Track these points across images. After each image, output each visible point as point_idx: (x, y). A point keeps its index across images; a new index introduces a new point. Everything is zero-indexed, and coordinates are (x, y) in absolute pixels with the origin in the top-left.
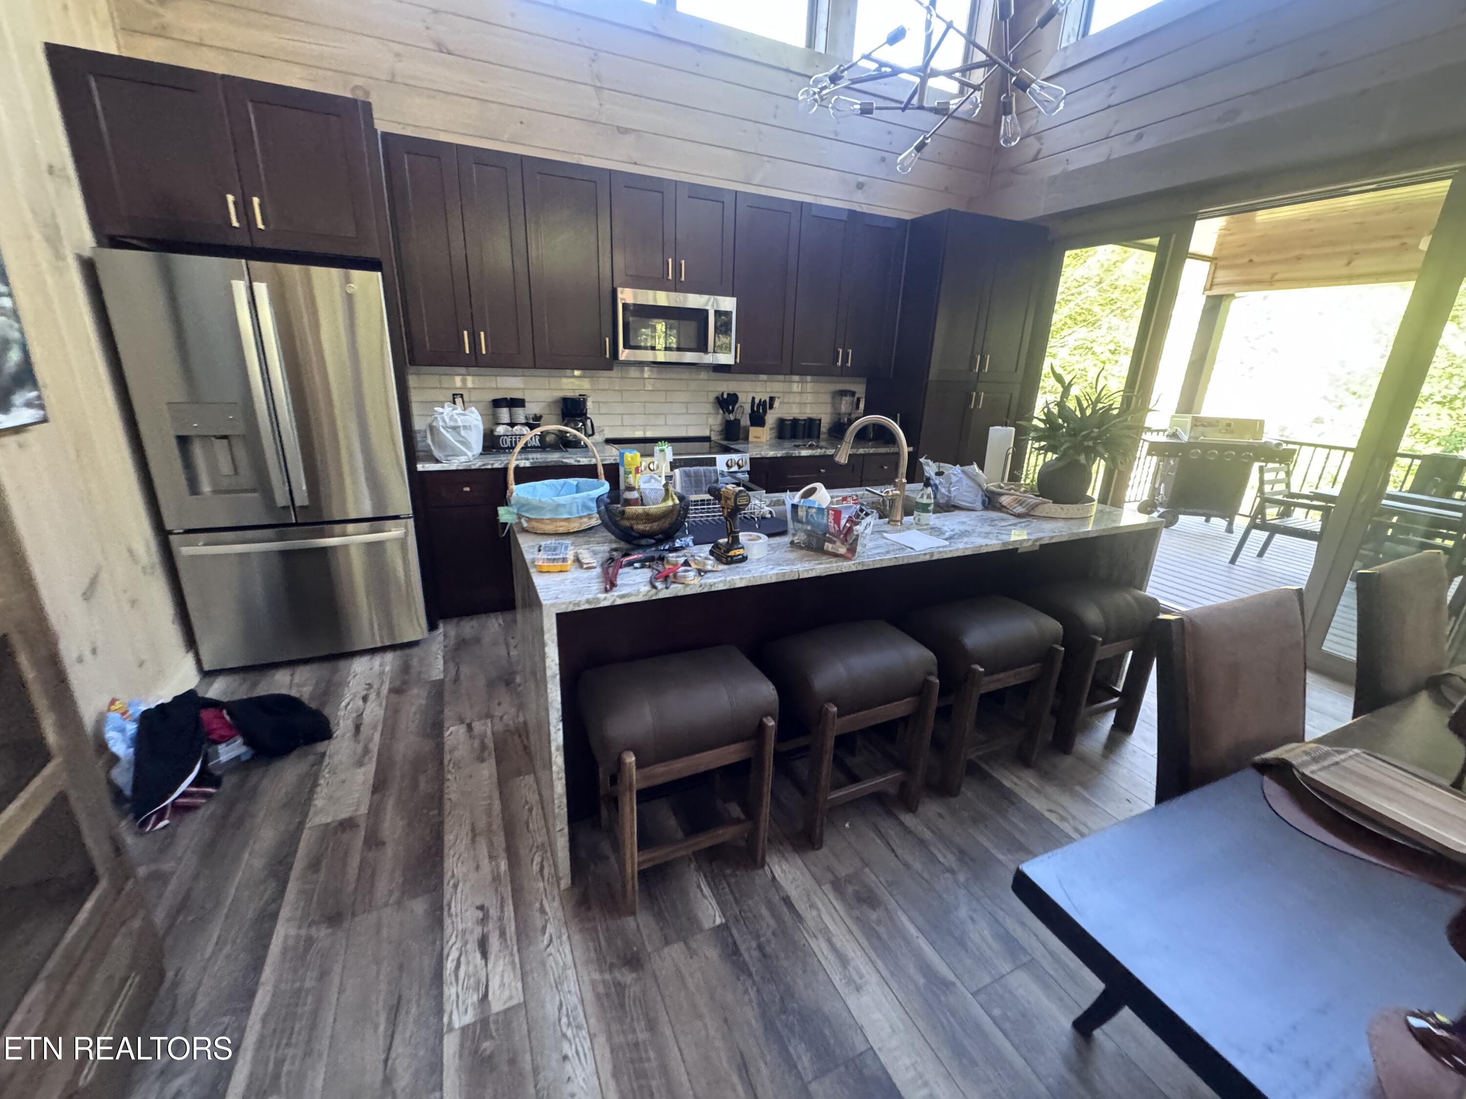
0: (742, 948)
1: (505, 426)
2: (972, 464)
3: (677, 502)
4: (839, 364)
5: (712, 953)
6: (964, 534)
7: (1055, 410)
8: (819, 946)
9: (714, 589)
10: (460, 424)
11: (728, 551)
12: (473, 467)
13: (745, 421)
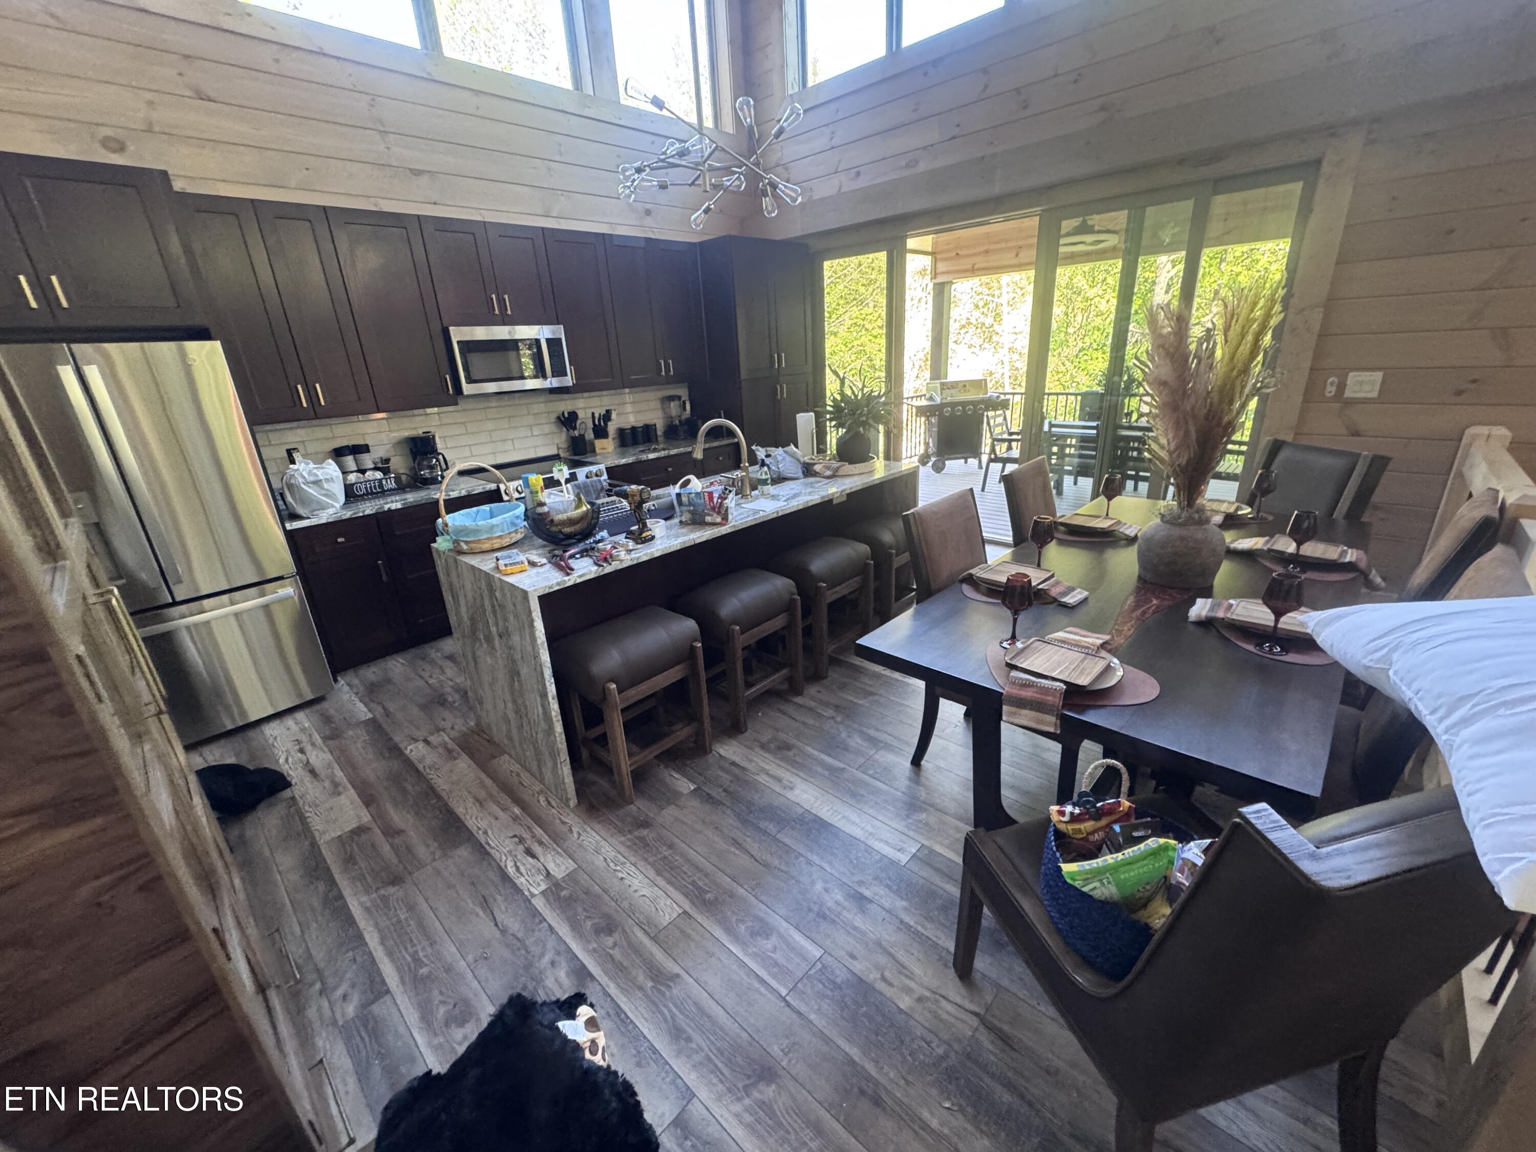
0: (714, 794)
1: (355, 474)
2: (789, 445)
3: (589, 507)
4: (663, 373)
5: (695, 803)
6: (795, 496)
7: (838, 397)
8: (762, 779)
9: (640, 561)
10: (321, 477)
11: (641, 534)
12: (344, 518)
13: (590, 435)
